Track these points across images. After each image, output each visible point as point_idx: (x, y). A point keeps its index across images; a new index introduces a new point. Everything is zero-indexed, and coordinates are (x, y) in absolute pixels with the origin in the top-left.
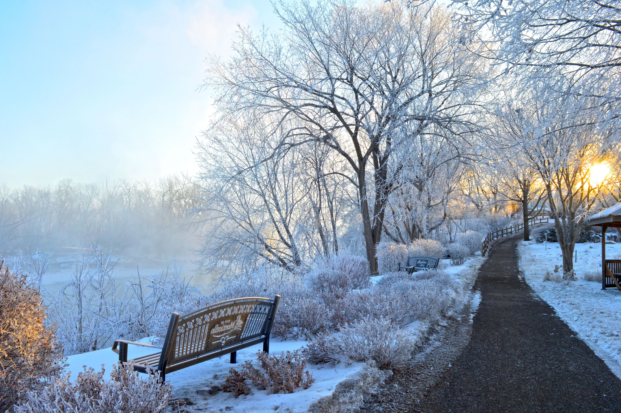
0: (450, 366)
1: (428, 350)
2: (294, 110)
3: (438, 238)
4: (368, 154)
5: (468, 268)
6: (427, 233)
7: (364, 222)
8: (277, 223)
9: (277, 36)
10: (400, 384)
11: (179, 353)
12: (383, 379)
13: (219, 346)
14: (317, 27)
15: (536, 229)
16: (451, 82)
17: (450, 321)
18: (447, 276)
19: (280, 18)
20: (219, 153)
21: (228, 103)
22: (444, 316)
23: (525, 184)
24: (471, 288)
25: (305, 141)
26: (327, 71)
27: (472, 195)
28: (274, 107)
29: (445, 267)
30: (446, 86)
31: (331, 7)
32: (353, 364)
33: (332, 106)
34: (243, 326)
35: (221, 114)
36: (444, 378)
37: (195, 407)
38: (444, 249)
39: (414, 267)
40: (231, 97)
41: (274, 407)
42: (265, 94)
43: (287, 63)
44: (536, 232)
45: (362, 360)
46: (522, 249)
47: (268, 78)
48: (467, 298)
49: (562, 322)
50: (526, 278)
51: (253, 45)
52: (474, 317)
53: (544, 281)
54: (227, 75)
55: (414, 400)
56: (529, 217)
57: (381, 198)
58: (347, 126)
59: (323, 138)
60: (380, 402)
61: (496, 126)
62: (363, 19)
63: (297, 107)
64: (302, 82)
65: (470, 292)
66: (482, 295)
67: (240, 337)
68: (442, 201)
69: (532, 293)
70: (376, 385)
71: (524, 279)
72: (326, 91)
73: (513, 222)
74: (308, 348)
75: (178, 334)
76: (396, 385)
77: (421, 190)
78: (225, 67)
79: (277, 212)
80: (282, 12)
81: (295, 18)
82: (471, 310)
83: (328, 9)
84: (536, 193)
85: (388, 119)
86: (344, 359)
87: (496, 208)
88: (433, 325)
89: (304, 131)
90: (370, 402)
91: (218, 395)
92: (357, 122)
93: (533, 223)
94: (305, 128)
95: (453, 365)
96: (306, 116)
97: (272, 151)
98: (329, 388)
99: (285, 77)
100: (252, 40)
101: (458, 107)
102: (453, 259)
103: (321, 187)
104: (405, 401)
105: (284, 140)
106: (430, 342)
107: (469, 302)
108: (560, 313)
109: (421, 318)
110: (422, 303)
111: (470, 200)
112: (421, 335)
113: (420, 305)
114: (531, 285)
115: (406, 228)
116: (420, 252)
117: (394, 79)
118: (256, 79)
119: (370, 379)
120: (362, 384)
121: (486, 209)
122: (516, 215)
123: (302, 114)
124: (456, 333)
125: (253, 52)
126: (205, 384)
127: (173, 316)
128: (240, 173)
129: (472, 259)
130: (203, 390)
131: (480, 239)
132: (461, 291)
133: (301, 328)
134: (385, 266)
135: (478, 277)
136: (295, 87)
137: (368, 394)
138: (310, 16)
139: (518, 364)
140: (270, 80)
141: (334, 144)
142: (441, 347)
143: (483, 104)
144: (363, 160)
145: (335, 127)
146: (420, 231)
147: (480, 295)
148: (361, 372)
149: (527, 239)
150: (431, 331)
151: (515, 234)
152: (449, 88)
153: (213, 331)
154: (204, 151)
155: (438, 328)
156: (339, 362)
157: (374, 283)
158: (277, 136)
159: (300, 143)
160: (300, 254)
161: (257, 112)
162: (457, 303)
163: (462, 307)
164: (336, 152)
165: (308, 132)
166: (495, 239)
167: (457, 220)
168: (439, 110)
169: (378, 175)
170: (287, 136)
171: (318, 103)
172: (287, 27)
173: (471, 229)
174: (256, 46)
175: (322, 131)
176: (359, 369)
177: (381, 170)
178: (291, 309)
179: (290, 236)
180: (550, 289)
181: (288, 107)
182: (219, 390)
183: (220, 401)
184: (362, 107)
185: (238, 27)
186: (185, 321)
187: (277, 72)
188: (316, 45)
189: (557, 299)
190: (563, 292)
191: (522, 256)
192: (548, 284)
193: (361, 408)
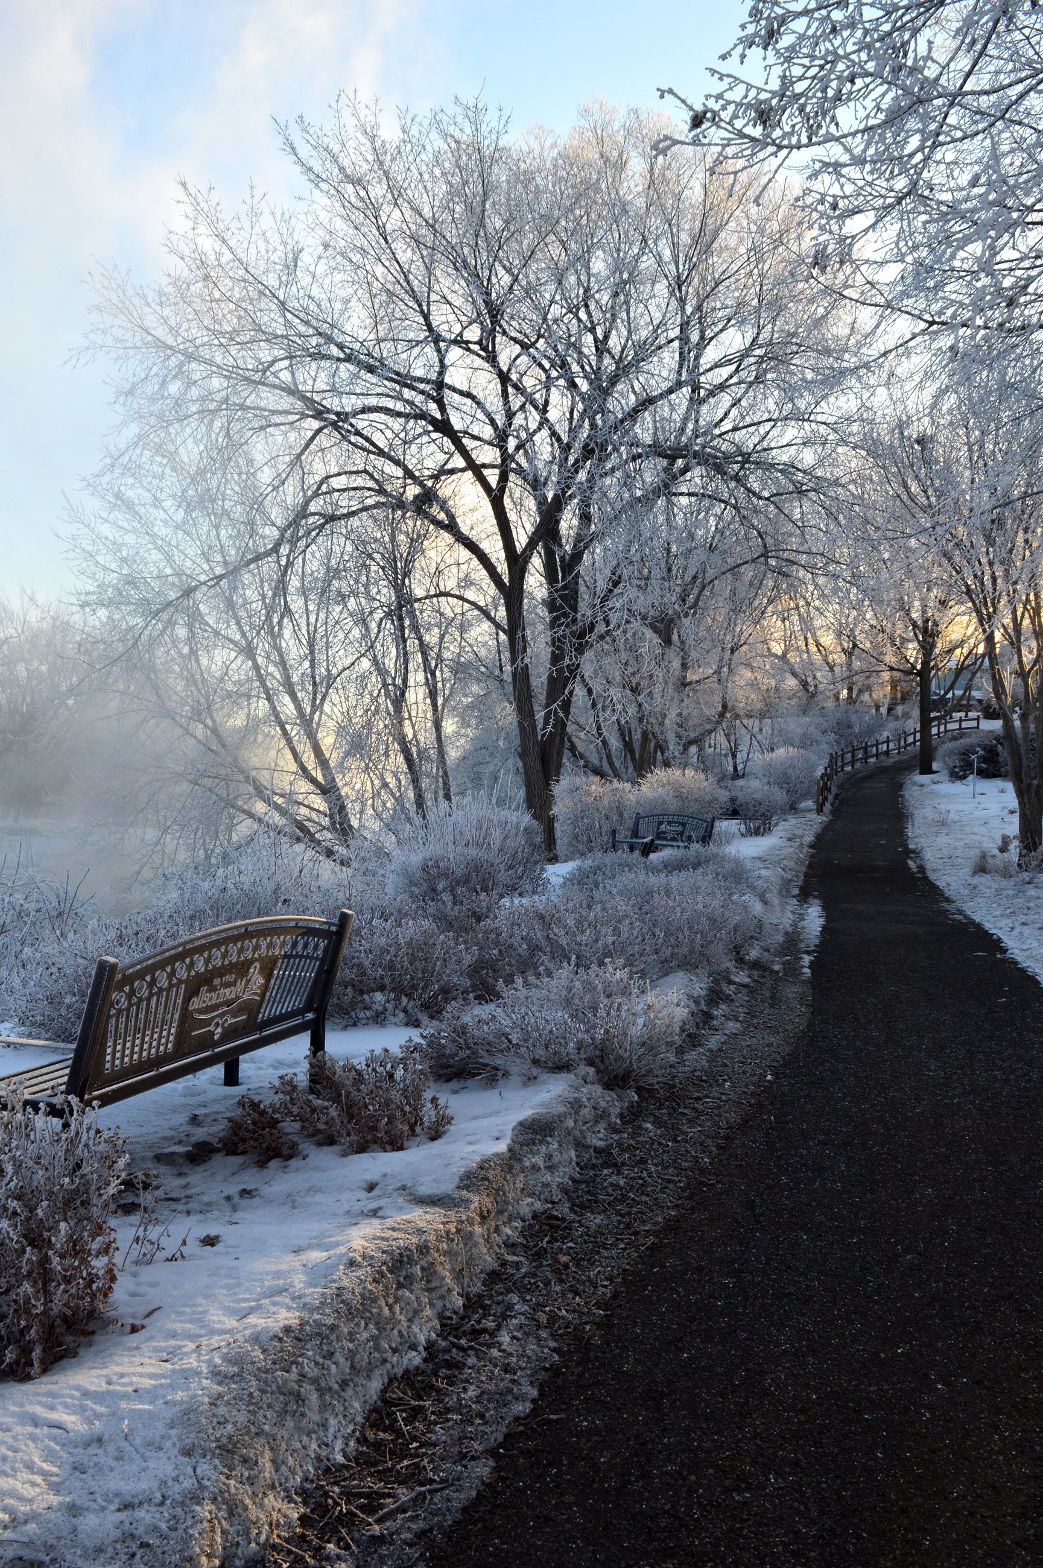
0: (769, 1077)
1: (714, 1042)
2: (334, 425)
3: (704, 765)
4: (531, 545)
5: (783, 843)
6: (677, 754)
7: (520, 724)
8: (288, 727)
9: (287, 216)
10: (658, 1122)
11: (114, 1058)
12: (615, 1111)
13: (207, 1042)
14: (397, 195)
15: (948, 746)
16: (752, 360)
17: (756, 973)
18: (738, 862)
19: (299, 168)
20: (130, 539)
21: (152, 400)
22: (740, 961)
23: (925, 630)
24: (796, 891)
25: (365, 509)
26: (426, 317)
27: (792, 657)
28: (281, 413)
29: (729, 838)
30: (737, 371)
31: (439, 144)
32: (541, 1078)
33: (438, 416)
34: (265, 987)
35: (133, 430)
36: (760, 1105)
37: (159, 1193)
38: (724, 796)
39: (652, 841)
40: (163, 384)
41: (364, 1185)
42: (257, 377)
43: (315, 292)
44: (950, 753)
45: (561, 1067)
46: (916, 794)
47: (264, 332)
48: (790, 916)
49: (1023, 971)
50: (928, 867)
51: (224, 241)
52: (811, 962)
53: (974, 873)
54: (151, 322)
55: (696, 1157)
56: (932, 715)
57: (567, 662)
58: (476, 469)
59: (413, 501)
60: (615, 1165)
61: (861, 479)
62: (523, 178)
63: (343, 416)
64: (357, 346)
65: (795, 901)
66: (824, 908)
67: (256, 1018)
68: (718, 672)
69: (944, 904)
70: (601, 1126)
71: (922, 869)
72: (419, 373)
73: (892, 725)
74: (423, 1042)
75: (113, 1012)
76: (649, 1126)
77: (668, 642)
78: (145, 298)
79: (287, 699)
80: (304, 151)
81: (342, 169)
82: (802, 945)
83: (429, 148)
84: (951, 651)
85: (588, 452)
86: (517, 1067)
87: (850, 690)
88: (716, 981)
89: (359, 481)
90: (594, 1167)
91: (210, 1164)
92: (504, 461)
93: (942, 728)
94: (366, 471)
95: (775, 1074)
96: (367, 439)
97: (273, 533)
98: (496, 1134)
99: (311, 331)
100: (221, 226)
101: (768, 426)
102: (746, 818)
103: (407, 632)
104: (675, 1161)
105: (307, 503)
106: (715, 1022)
107: (794, 925)
108: (1016, 951)
109: (687, 964)
110: (690, 928)
111: (786, 667)
112: (693, 1005)
113: (687, 933)
114: (941, 884)
115: (624, 739)
116: (664, 802)
117: (601, 347)
118: (232, 335)
119: (586, 1112)
120: (570, 1123)
121: (828, 693)
122: (900, 709)
123: (358, 433)
124: (774, 1000)
125: (223, 260)
126: (173, 1137)
127: (102, 966)
128: (188, 592)
129: (793, 821)
130: (173, 1153)
131: (813, 768)
132: (773, 898)
133: (392, 995)
134: (576, 837)
135: (810, 866)
136: (338, 359)
137: (587, 1147)
138: (381, 163)
139: (930, 1070)
140: (272, 338)
141: (442, 516)
142: (743, 1034)
143: (832, 420)
144: (517, 562)
145: (444, 472)
146: (661, 747)
147: (819, 909)
148: (566, 1094)
149: (927, 770)
150: (715, 996)
151: (897, 758)
152: (743, 374)
153: (195, 1004)
154: (86, 530)
155: (730, 990)
156: (506, 1074)
157: (556, 881)
158: (291, 494)
159: (353, 514)
160: (353, 809)
161: (236, 427)
162: (767, 928)
163: (780, 938)
164: (447, 537)
165: (371, 484)
166: (848, 768)
167: (751, 721)
168: (717, 432)
169: (559, 601)
170: (316, 494)
171: (399, 406)
172: (316, 192)
173: (789, 742)
174: (231, 243)
175: (409, 481)
176: (561, 1088)
177: (564, 588)
178: (368, 946)
179: (323, 762)
180: (988, 892)
181: (319, 415)
182: (216, 1150)
183: (219, 1177)
184: (518, 420)
185: (181, 188)
186: (129, 980)
187: (289, 316)
188: (399, 246)
189: (1008, 917)
190: (1020, 901)
191: (916, 812)
192: (983, 881)
193: (574, 1180)
